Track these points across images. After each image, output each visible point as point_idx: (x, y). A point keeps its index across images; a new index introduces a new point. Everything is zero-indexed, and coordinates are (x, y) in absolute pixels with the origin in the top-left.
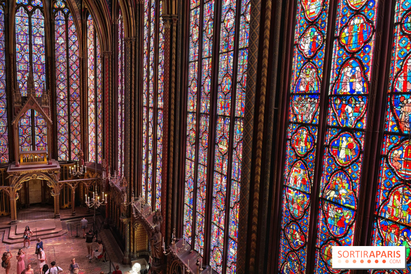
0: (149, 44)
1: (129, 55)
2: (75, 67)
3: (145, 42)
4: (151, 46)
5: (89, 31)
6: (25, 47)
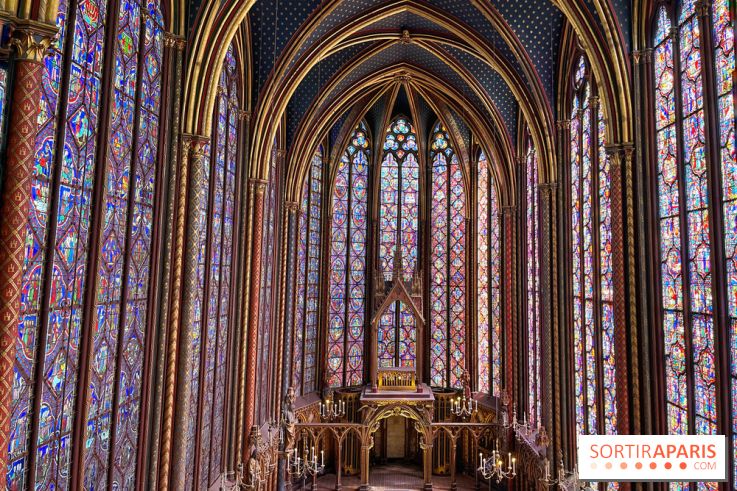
0: (580, 191)
1: (546, 212)
2: (458, 234)
3: (574, 189)
4: (585, 193)
5: (480, 178)
6: (392, 209)
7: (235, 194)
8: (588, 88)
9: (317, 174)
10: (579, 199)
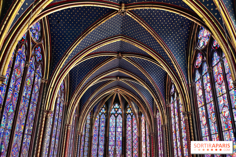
0: (175, 127)
1: (164, 134)
2: (135, 142)
3: (173, 127)
4: (177, 128)
5: (142, 123)
6: (113, 133)
7: (60, 130)
8: (175, 94)
9: (88, 122)
10: (175, 130)
